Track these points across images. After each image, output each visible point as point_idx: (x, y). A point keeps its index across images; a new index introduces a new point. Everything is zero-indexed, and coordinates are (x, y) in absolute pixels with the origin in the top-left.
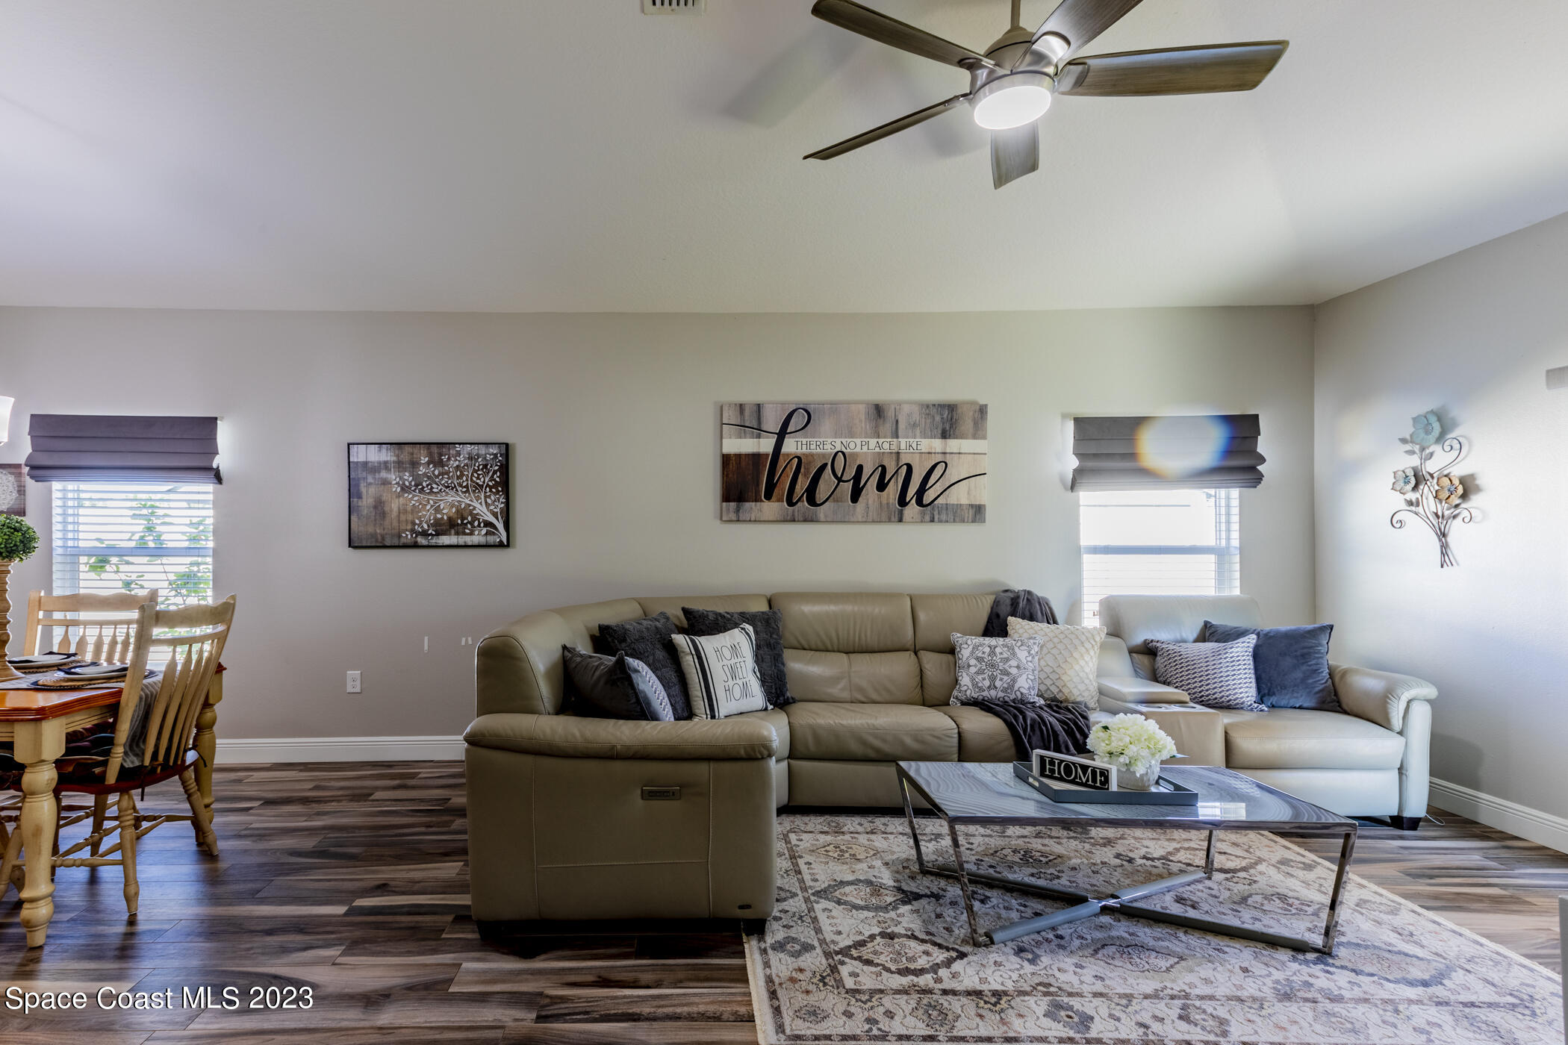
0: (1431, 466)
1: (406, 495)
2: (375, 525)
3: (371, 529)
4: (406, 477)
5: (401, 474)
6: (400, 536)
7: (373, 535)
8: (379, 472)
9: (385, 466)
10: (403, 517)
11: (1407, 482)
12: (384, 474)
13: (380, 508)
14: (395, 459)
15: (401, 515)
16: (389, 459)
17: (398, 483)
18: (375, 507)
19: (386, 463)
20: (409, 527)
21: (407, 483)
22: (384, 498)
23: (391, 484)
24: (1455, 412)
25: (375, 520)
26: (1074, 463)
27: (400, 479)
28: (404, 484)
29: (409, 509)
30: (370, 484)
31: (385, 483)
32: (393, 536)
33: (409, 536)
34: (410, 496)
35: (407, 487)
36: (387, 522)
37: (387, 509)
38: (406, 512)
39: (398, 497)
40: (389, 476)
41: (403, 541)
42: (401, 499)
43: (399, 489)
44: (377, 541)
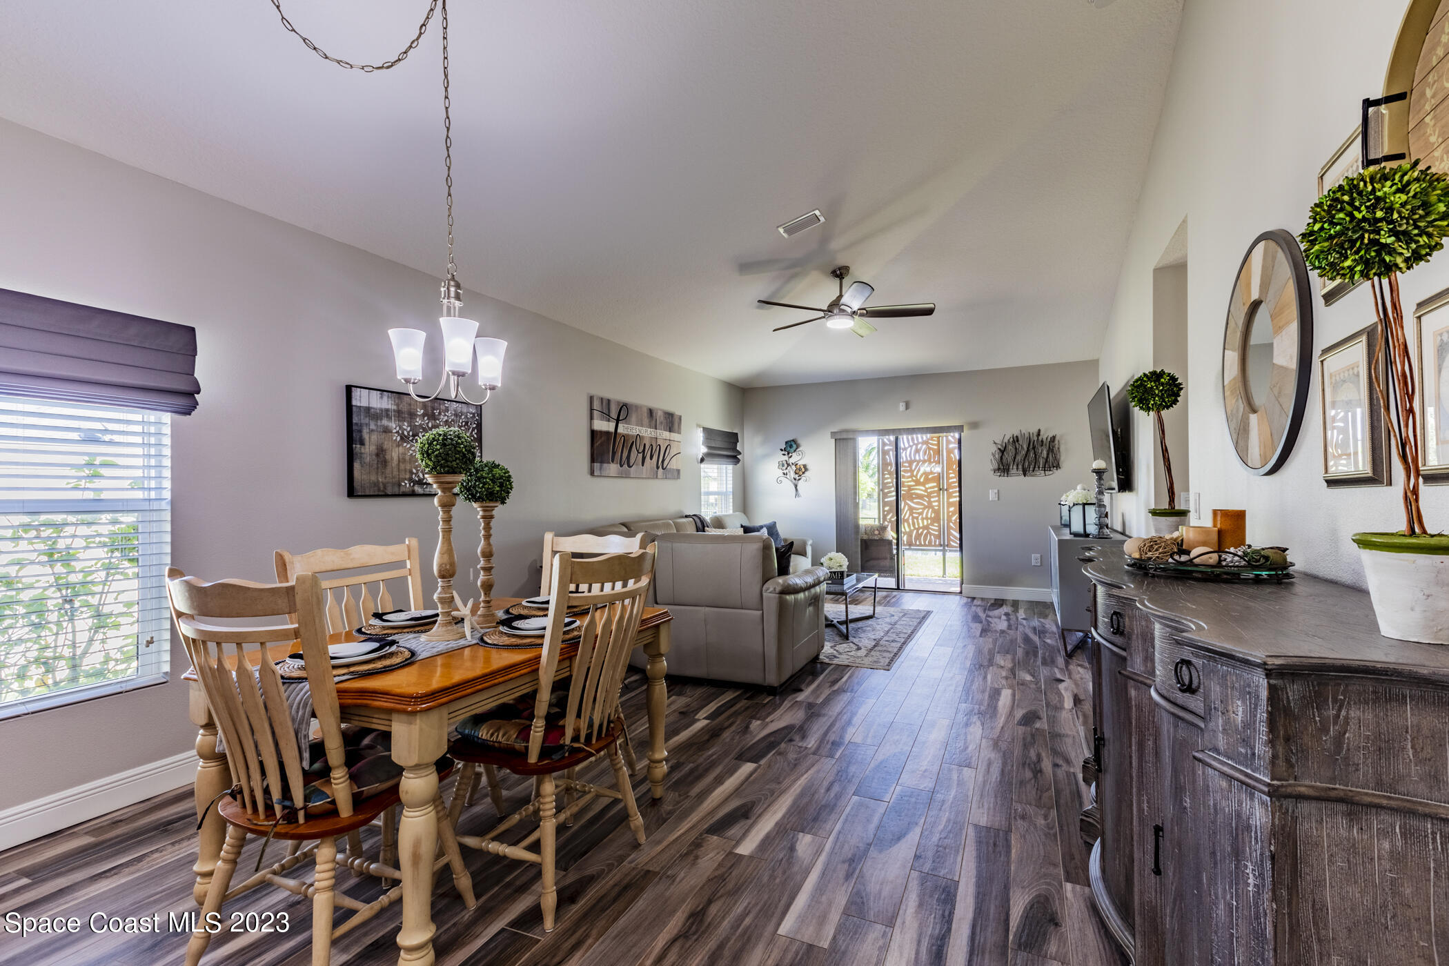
0: (791, 461)
1: (405, 444)
2: (377, 473)
3: (373, 478)
4: (405, 427)
5: (400, 423)
6: (400, 485)
7: (376, 484)
8: (381, 420)
9: (386, 413)
10: (402, 466)
11: (783, 466)
12: (385, 422)
13: (381, 456)
14: (394, 407)
15: (401, 464)
16: (390, 407)
17: (397, 432)
18: (377, 455)
19: (387, 410)
20: (407, 476)
21: (406, 433)
22: (385, 447)
23: (391, 432)
24: (799, 441)
25: (378, 468)
26: (704, 450)
27: (400, 428)
28: (403, 433)
29: (407, 458)
30: (372, 431)
31: (387, 430)
32: (393, 484)
33: (408, 485)
34: (409, 446)
35: (405, 436)
36: (388, 471)
37: (388, 457)
38: (404, 461)
39: (398, 446)
40: (390, 424)
41: (402, 489)
42: (401, 448)
43: (399, 438)
44: (379, 490)
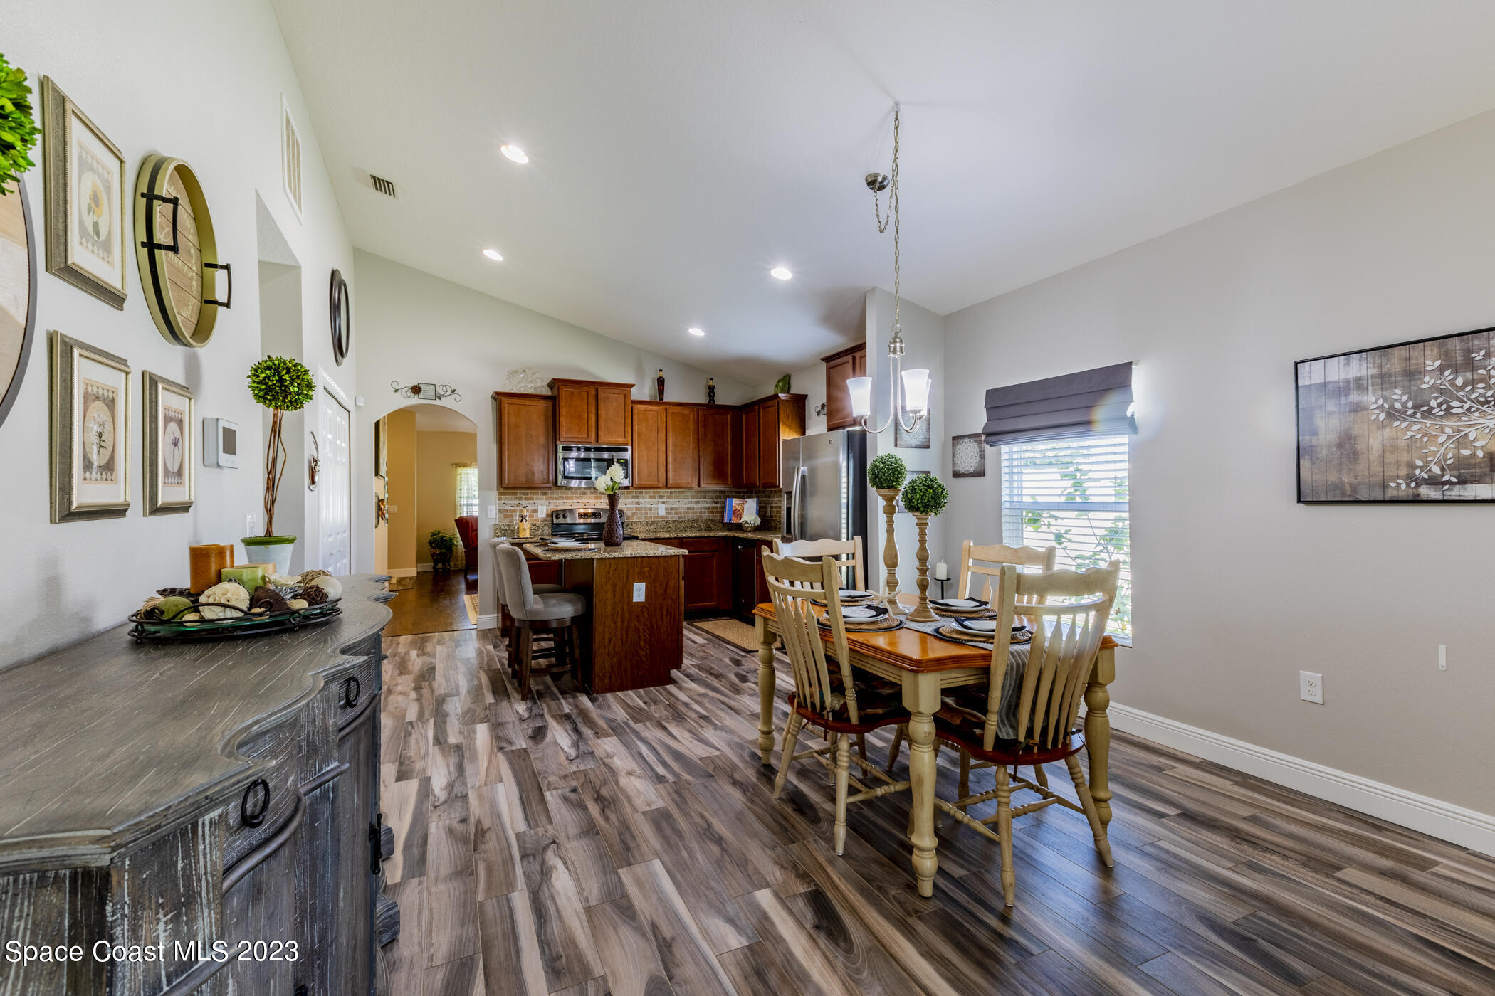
1: (1397, 423)
2: (1340, 471)
3: (1333, 477)
4: (1395, 397)
5: (1386, 393)
6: (1384, 486)
7: (1338, 486)
8: (1347, 395)
9: (1358, 384)
10: (1390, 458)
12: (1355, 397)
13: (1348, 446)
14: (1375, 371)
15: (1388, 455)
16: (1364, 373)
17: (1381, 408)
18: (1340, 446)
19: (1358, 381)
20: (1403, 472)
21: (1398, 406)
22: (1355, 432)
23: (1367, 409)
25: (1341, 464)
27: (1385, 399)
28: (1392, 407)
29: (1402, 443)
30: (1331, 413)
31: (1357, 408)
32: (1371, 486)
33: (1403, 487)
34: (1405, 424)
35: (1397, 411)
36: (1361, 467)
37: (1360, 446)
38: (1396, 449)
39: (1382, 426)
40: (1364, 398)
41: (1390, 494)
42: (1387, 430)
43: (1382, 416)
44: (1343, 493)
